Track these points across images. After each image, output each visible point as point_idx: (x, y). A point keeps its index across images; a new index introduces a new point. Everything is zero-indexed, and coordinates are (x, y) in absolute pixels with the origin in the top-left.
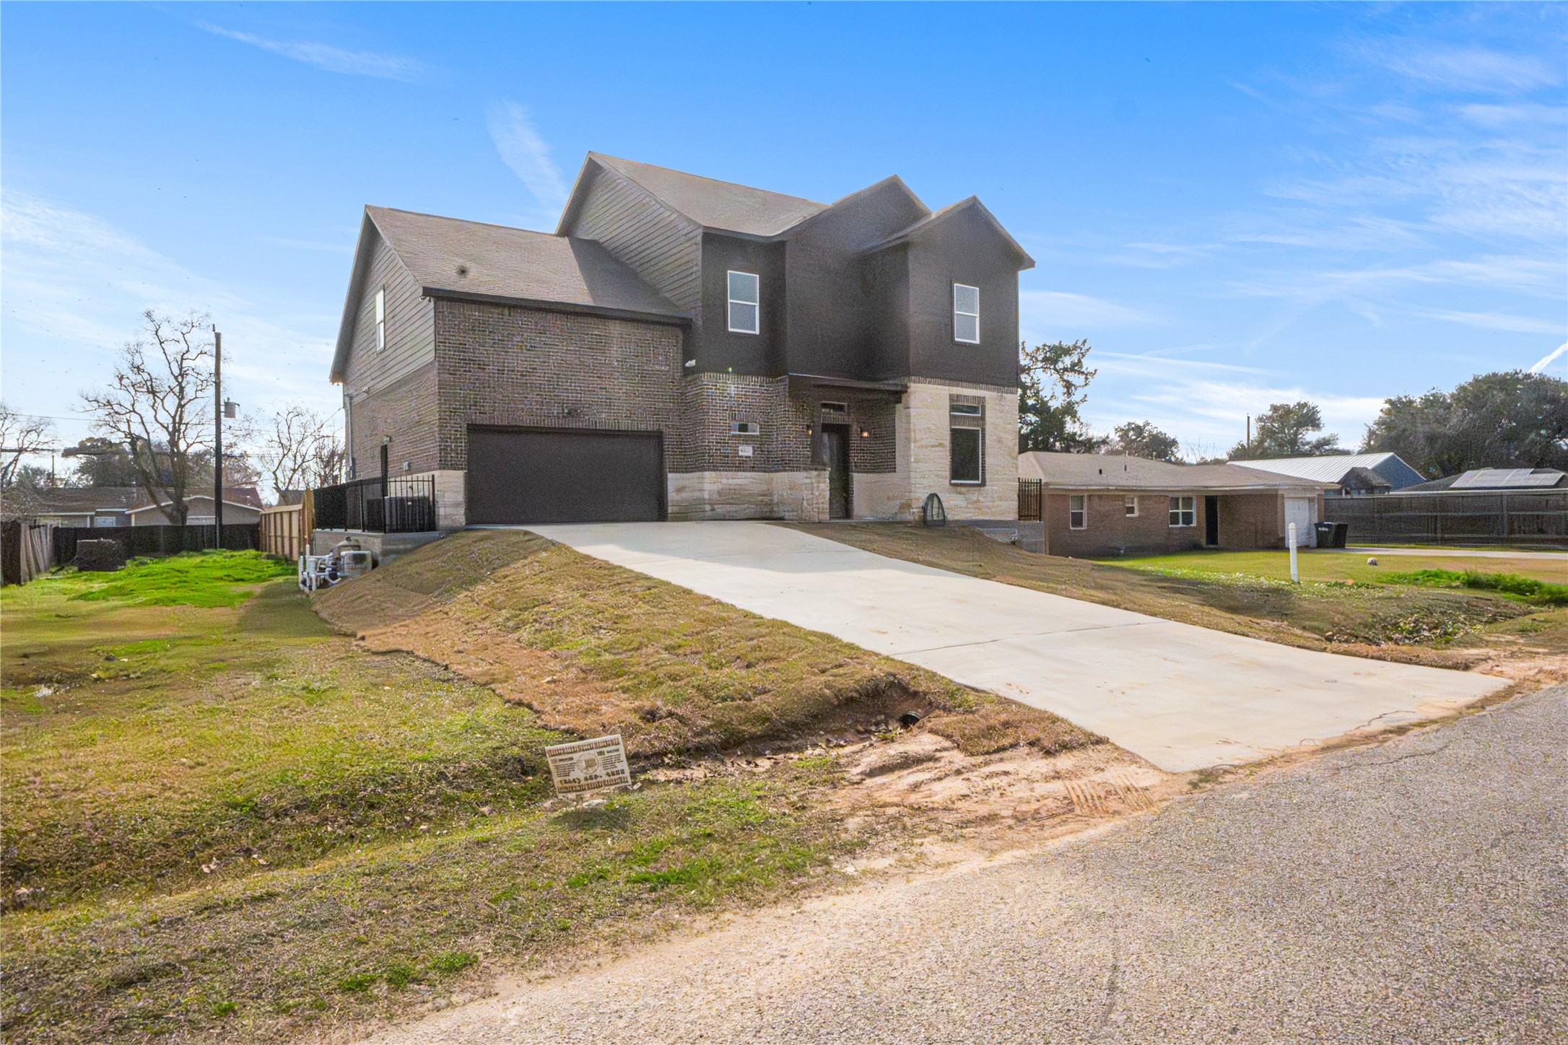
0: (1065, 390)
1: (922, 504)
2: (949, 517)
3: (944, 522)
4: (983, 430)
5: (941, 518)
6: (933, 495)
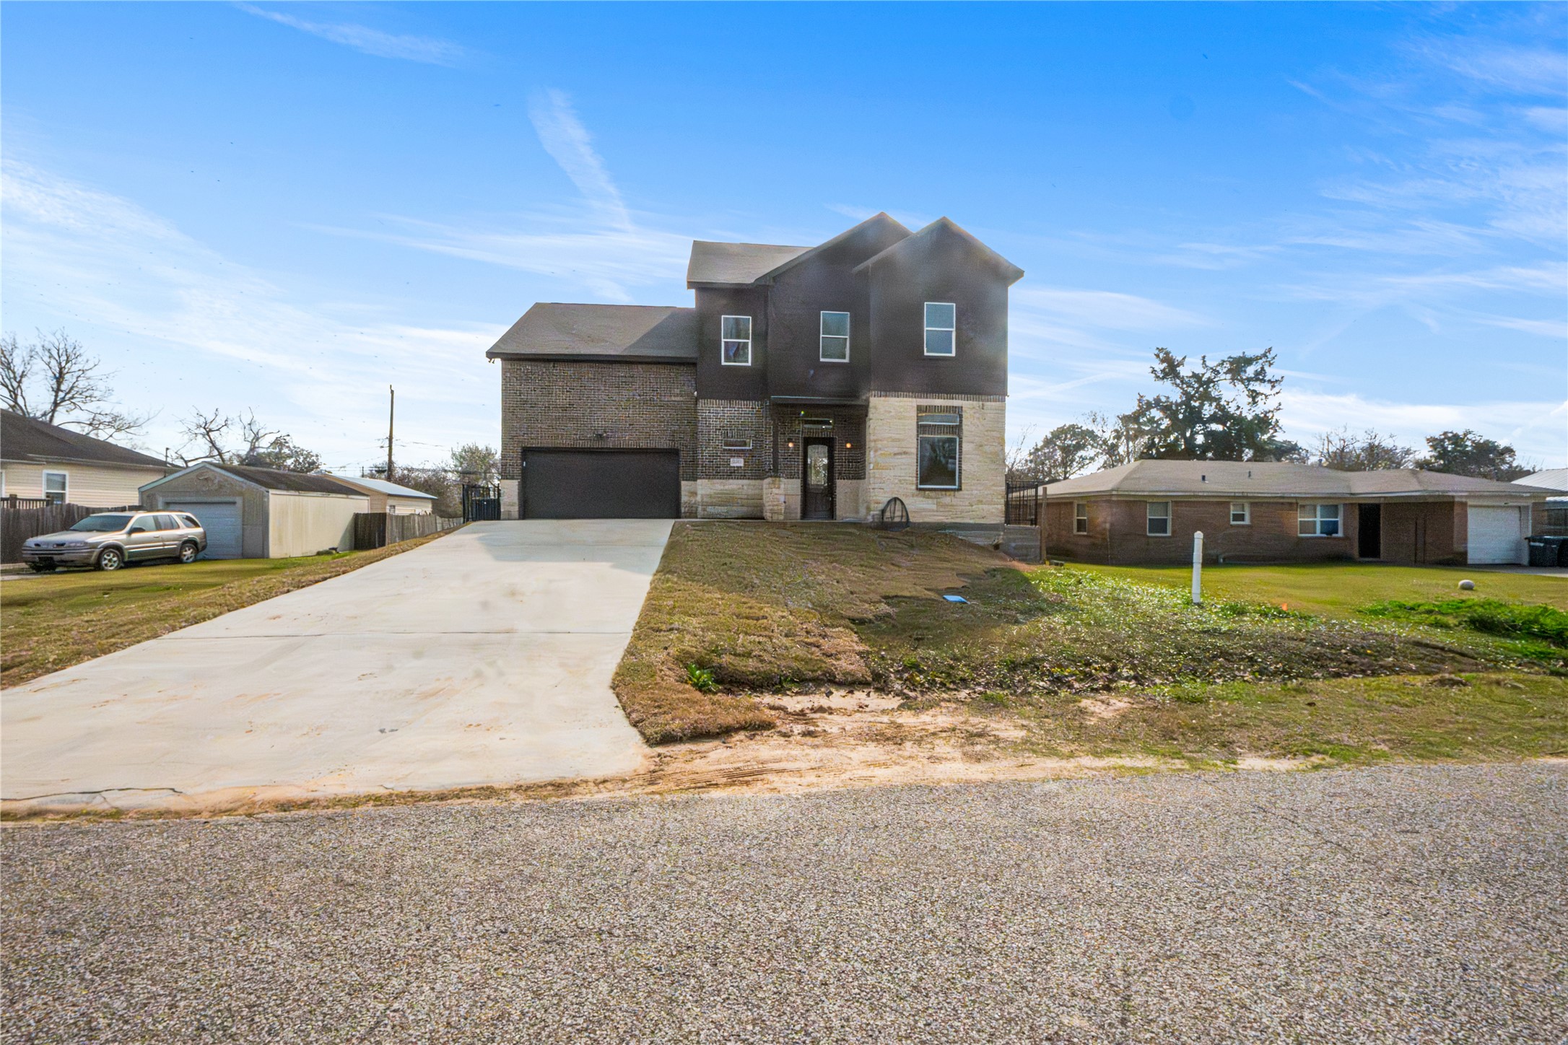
0: (1250, 400)
1: (881, 506)
2: (911, 520)
3: (906, 524)
4: (961, 438)
5: (904, 520)
6: (896, 499)
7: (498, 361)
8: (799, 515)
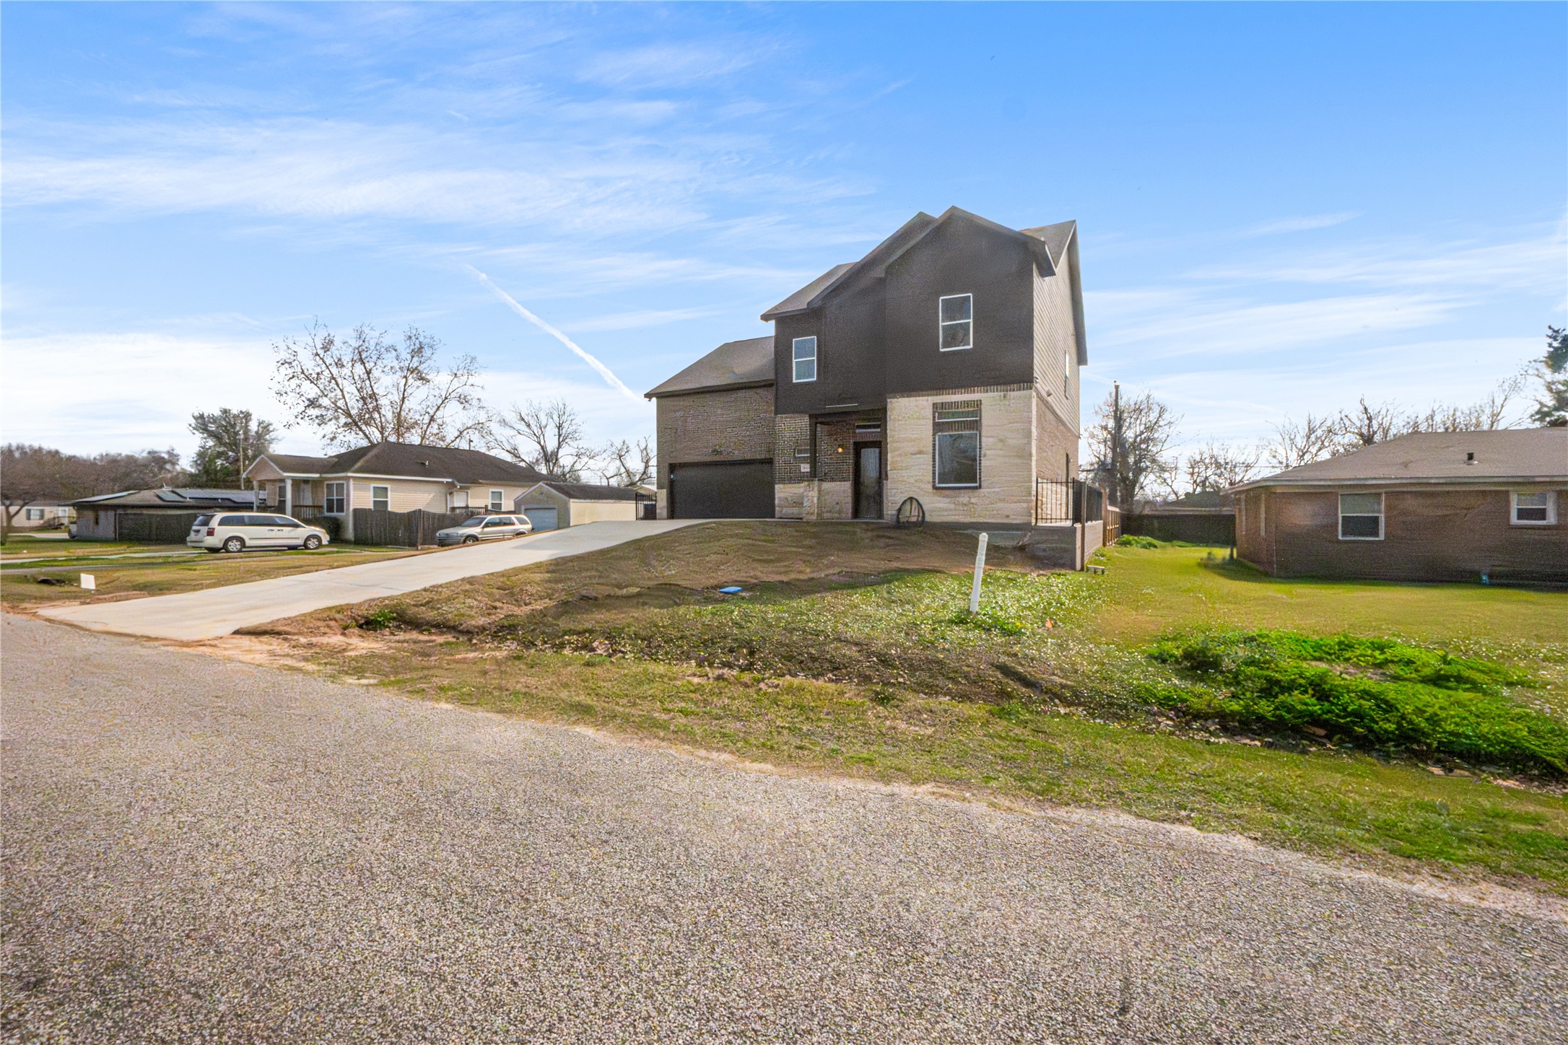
1: (897, 507)
3: (923, 523)
4: (981, 433)
5: (921, 519)
6: (911, 499)
7: (654, 400)
8: (850, 515)
